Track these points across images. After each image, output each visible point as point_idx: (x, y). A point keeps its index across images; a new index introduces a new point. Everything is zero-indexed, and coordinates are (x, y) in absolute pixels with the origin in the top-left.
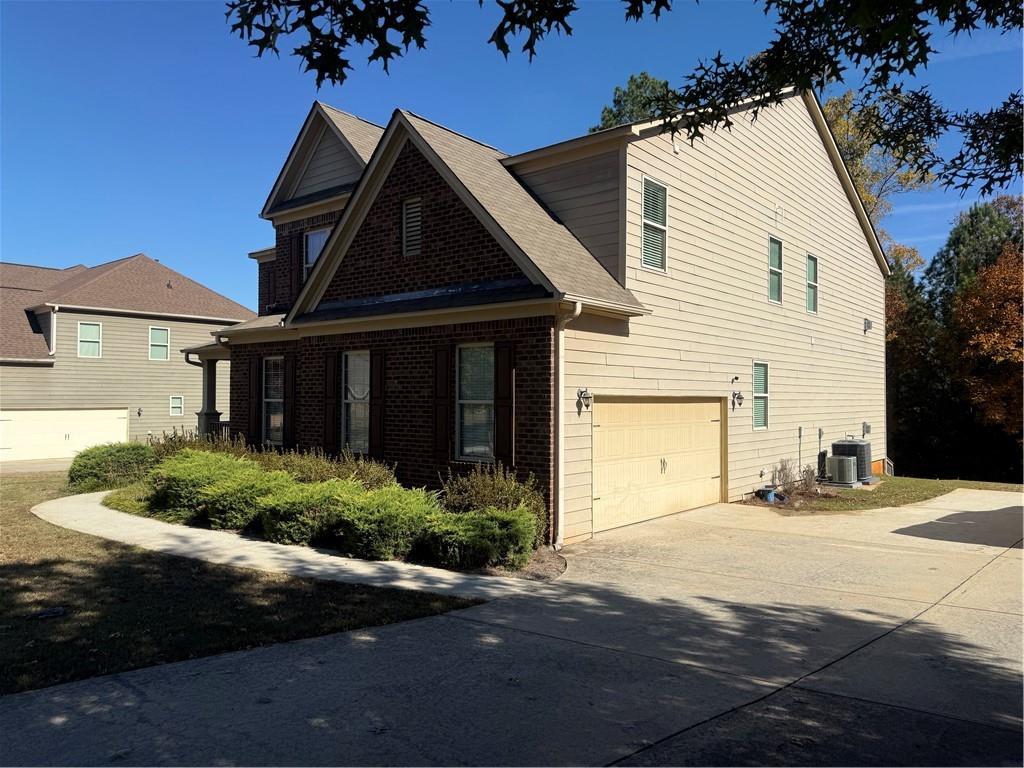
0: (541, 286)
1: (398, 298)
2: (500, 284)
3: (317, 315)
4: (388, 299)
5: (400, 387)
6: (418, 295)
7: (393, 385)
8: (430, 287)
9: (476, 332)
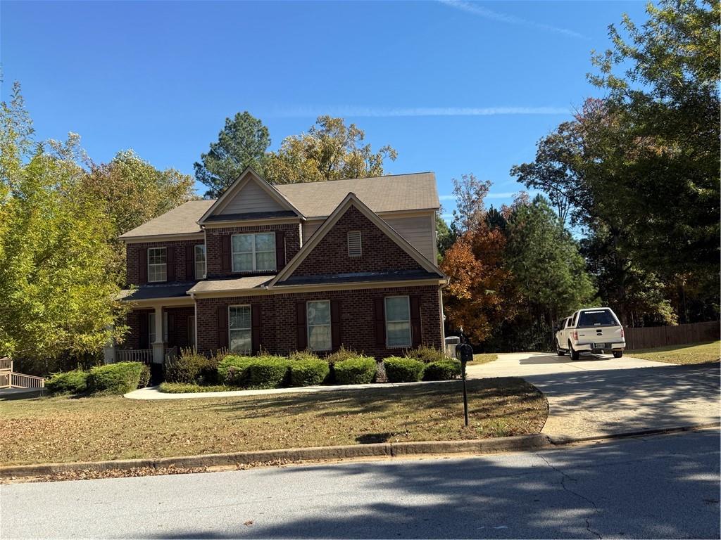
0: (436, 273)
1: (348, 275)
2: (411, 272)
3: (288, 282)
4: (340, 276)
5: (352, 317)
6: (362, 274)
7: (346, 316)
8: (369, 271)
9: (398, 291)
